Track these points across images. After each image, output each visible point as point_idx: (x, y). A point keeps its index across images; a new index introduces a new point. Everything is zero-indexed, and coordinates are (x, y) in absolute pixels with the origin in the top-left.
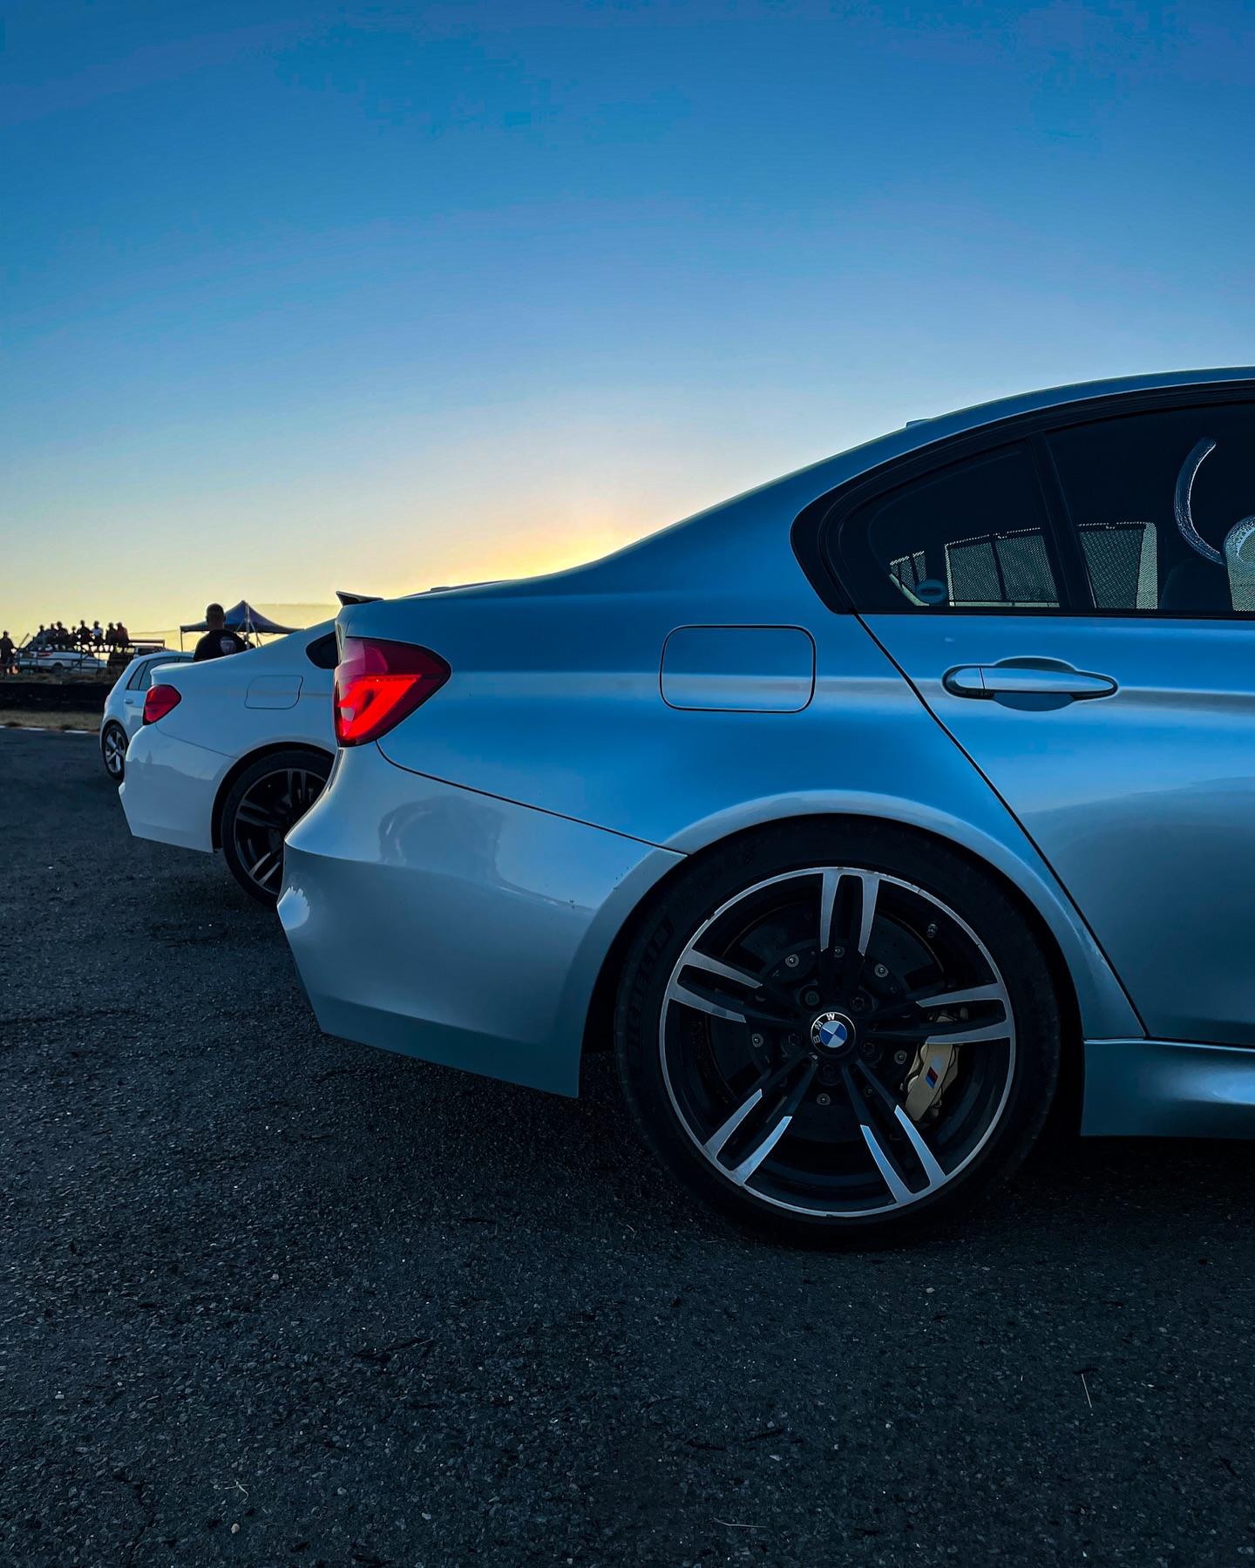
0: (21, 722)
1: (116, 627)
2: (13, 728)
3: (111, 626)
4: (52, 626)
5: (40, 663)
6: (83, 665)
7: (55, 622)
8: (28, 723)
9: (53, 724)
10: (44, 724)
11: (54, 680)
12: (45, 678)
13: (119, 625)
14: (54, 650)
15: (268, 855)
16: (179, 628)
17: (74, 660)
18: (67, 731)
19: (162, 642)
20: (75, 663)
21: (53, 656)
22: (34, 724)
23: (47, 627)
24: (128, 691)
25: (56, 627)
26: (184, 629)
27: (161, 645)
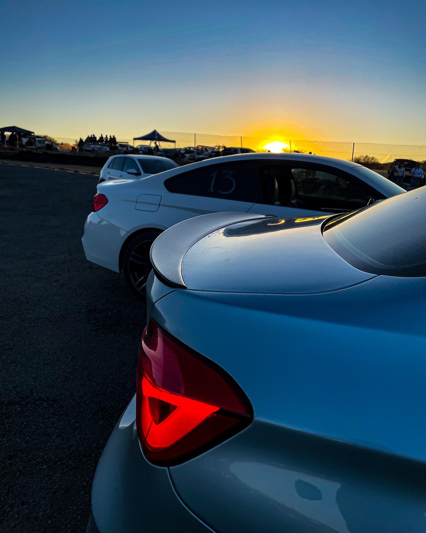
0: (79, 171)
1: (112, 137)
2: (76, 173)
3: (110, 136)
4: (91, 136)
5: (87, 148)
6: (102, 150)
7: (92, 134)
8: (81, 171)
9: (89, 172)
10: (86, 172)
11: (91, 155)
12: (88, 154)
13: (114, 136)
14: (92, 144)
15: (143, 277)
16: (133, 139)
17: (98, 148)
18: (94, 175)
19: (127, 143)
20: (98, 149)
21: (92, 146)
22: (83, 171)
23: (90, 136)
24: (108, 169)
25: (93, 136)
26: (135, 139)
27: (127, 144)
